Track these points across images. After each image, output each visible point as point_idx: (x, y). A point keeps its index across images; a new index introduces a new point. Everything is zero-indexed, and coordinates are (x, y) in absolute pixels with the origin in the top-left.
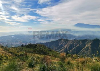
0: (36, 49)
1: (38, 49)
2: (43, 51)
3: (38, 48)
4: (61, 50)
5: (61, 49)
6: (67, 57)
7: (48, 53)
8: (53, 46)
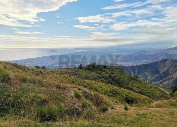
0: (104, 73)
1: (107, 75)
2: (117, 78)
3: (106, 73)
4: (165, 83)
5: (164, 81)
6: (173, 96)
7: (128, 84)
8: (146, 74)
